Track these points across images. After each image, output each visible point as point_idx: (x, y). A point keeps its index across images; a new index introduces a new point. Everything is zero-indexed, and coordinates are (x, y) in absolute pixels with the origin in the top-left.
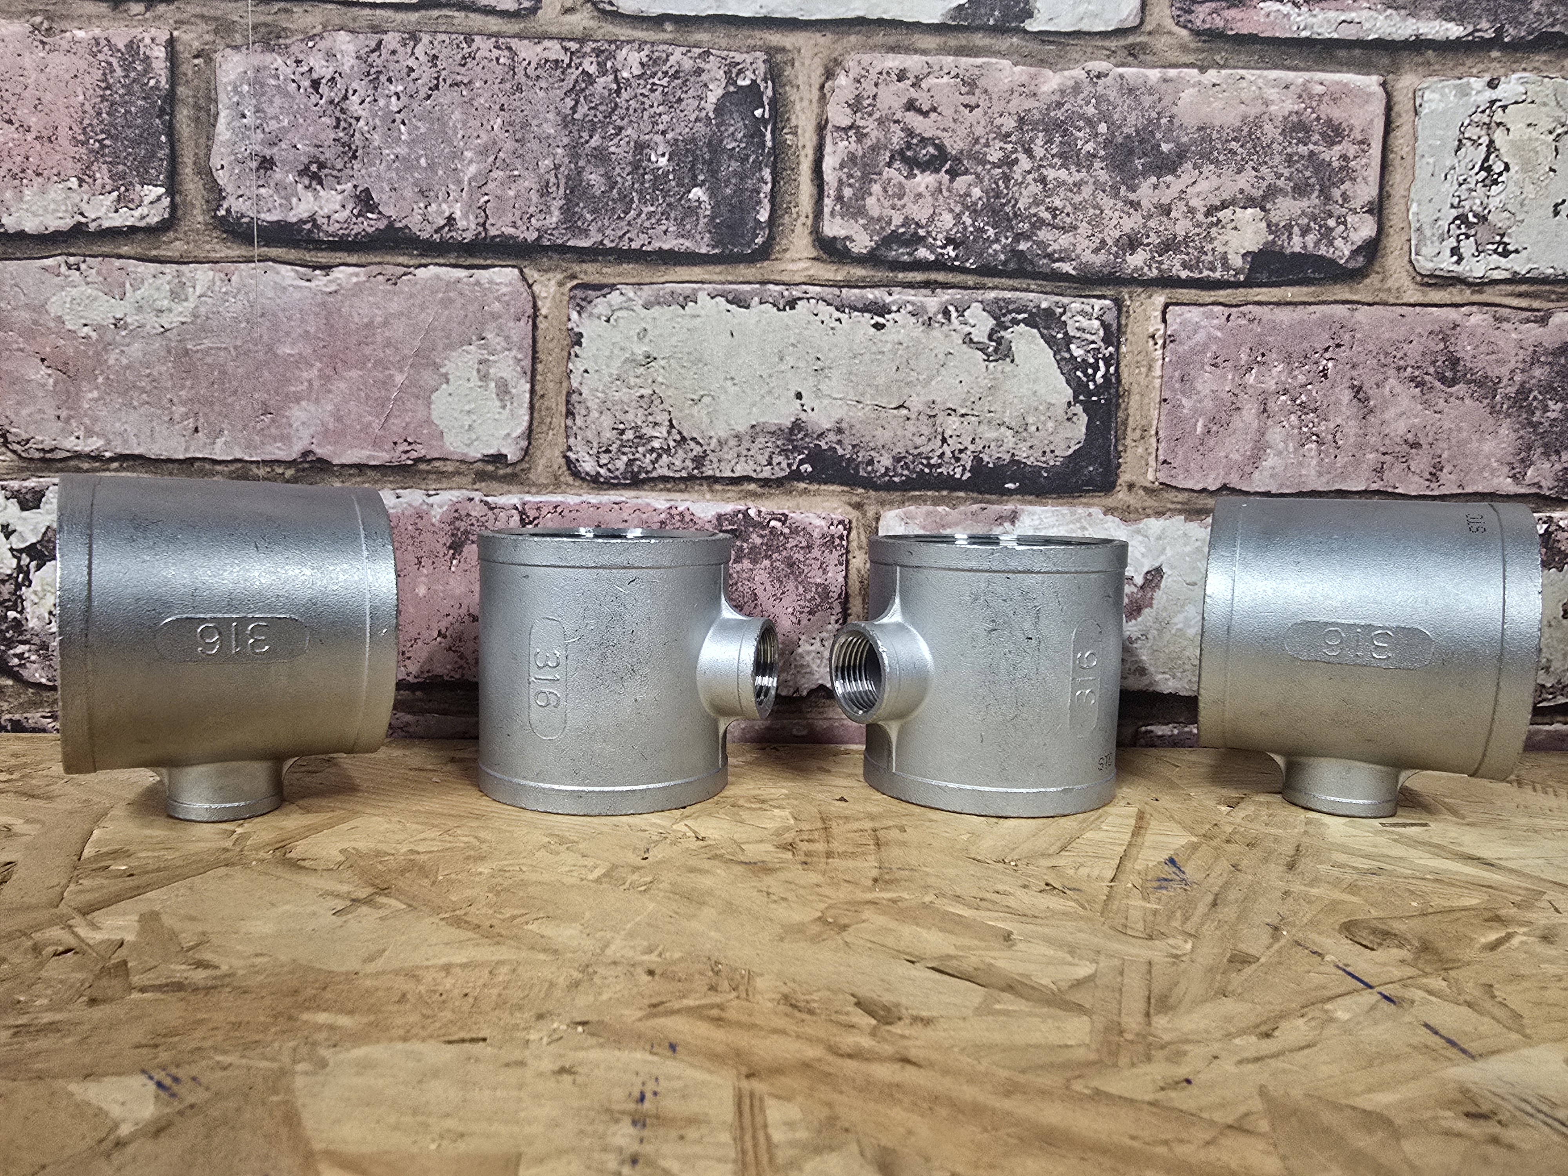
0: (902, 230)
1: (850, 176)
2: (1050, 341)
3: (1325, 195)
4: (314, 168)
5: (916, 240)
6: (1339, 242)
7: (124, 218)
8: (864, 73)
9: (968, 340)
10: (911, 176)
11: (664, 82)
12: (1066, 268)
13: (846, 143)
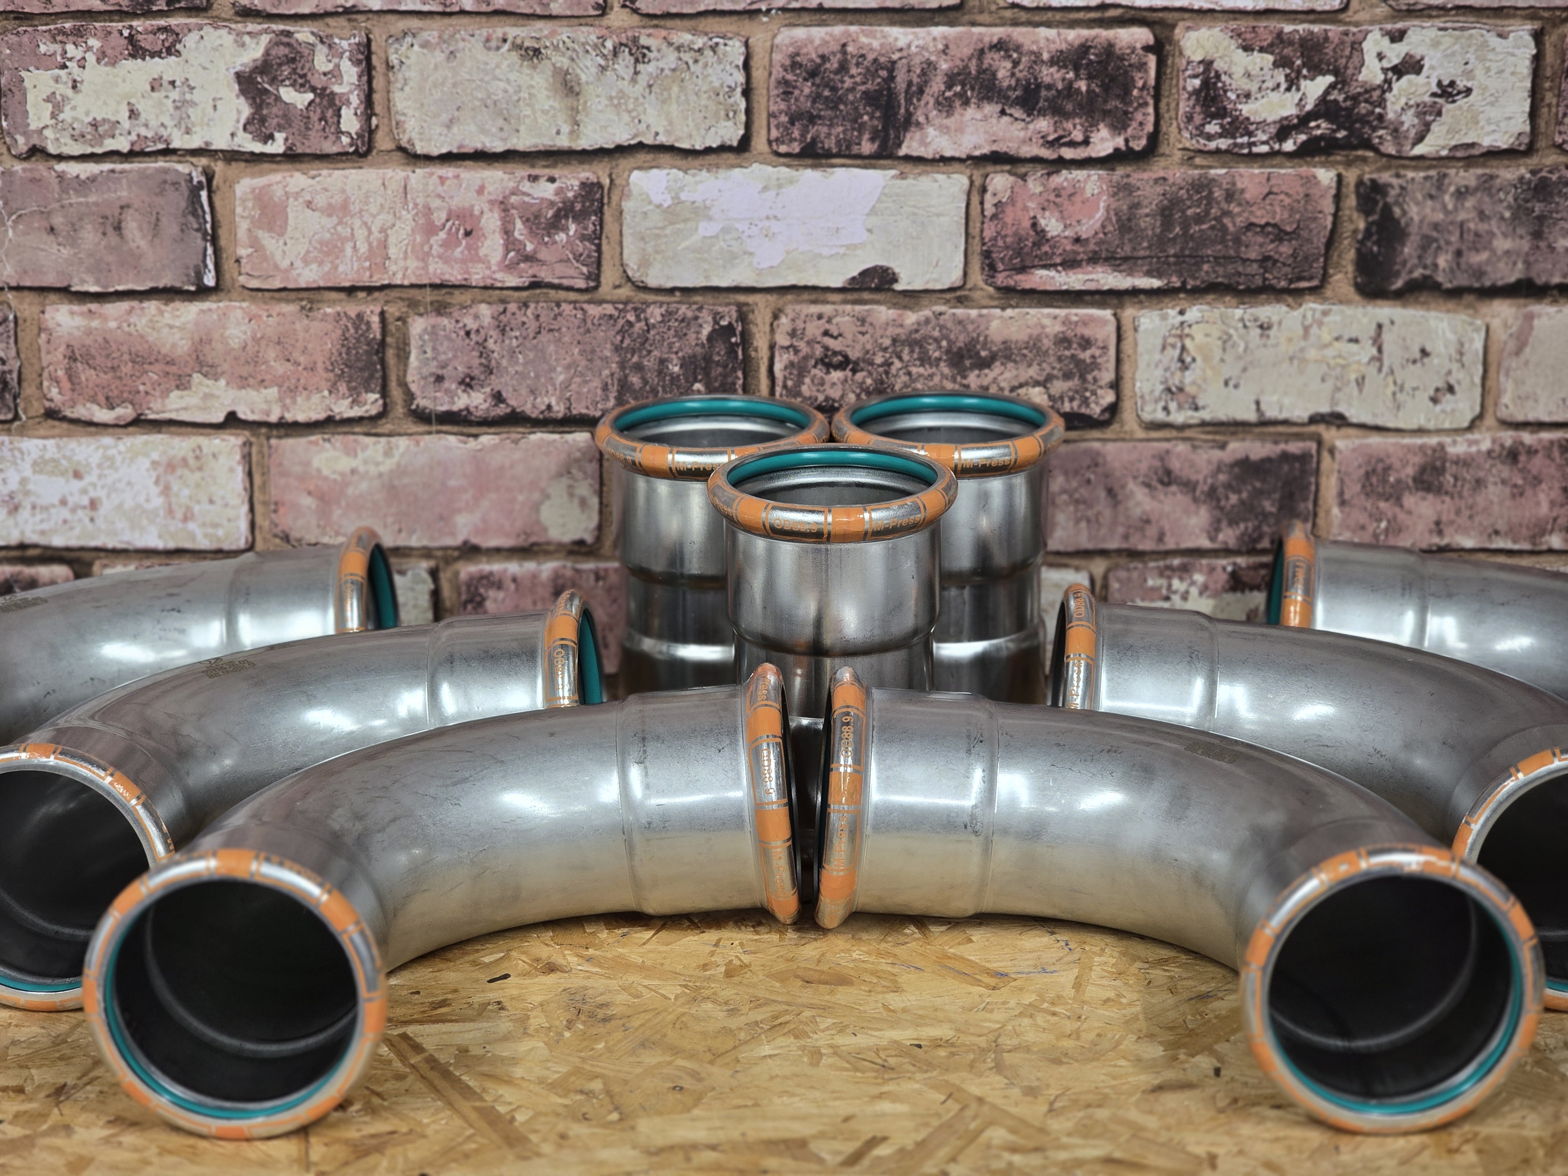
1: (791, 374)
3: (1083, 379)
4: (467, 380)
6: (1093, 405)
7: (356, 412)
8: (797, 316)
10: (828, 373)
11: (676, 324)
13: (787, 355)
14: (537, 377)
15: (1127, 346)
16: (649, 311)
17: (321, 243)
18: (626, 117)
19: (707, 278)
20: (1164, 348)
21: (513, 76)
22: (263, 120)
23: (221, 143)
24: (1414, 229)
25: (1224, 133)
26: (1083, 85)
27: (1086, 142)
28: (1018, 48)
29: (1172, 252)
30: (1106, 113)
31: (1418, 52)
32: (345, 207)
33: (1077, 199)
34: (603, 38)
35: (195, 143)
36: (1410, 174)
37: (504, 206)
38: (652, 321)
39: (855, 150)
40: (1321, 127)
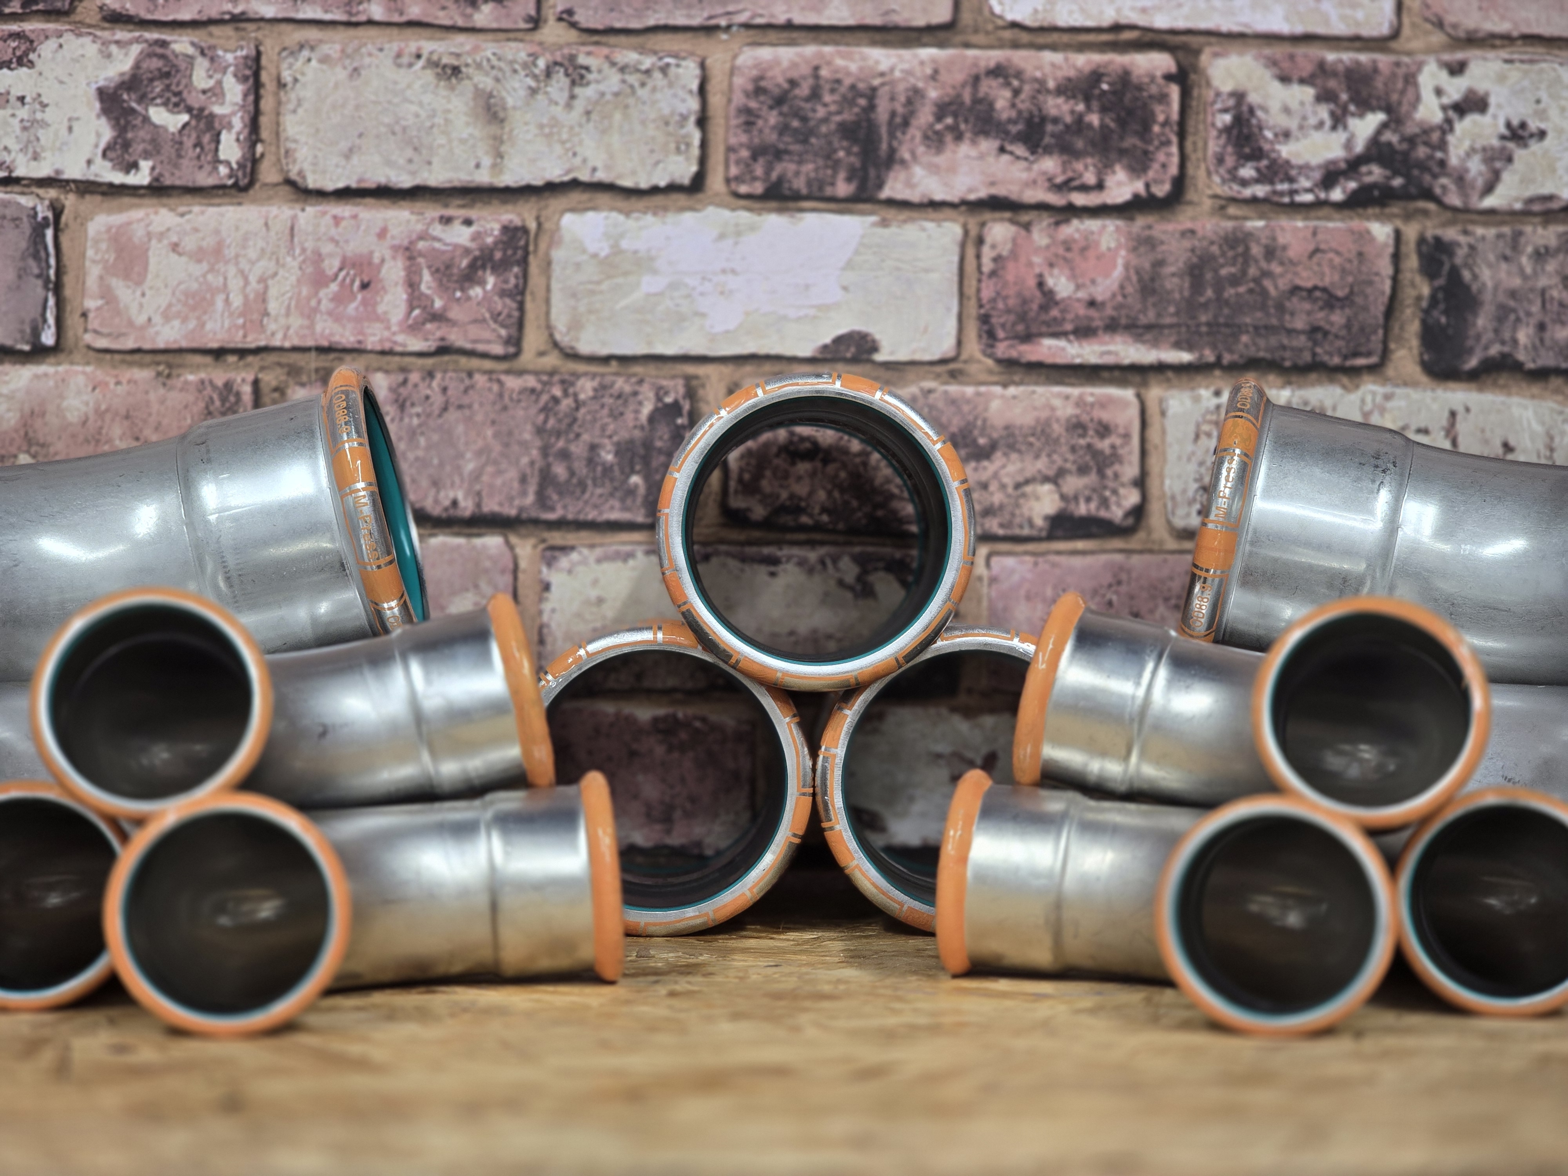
0: (788, 503)
3: (1101, 473)
5: (798, 510)
6: (1114, 508)
9: (841, 583)
10: (793, 464)
11: (611, 401)
14: (441, 465)
15: (1153, 434)
16: (581, 382)
17: (187, 294)
18: (558, 149)
19: (650, 343)
20: (1197, 437)
21: (427, 98)
22: (127, 146)
23: (74, 171)
24: (1487, 297)
25: (1262, 178)
26: (1094, 119)
27: (1100, 186)
28: (1019, 74)
29: (1203, 318)
30: (1123, 153)
31: (1481, 87)
32: (218, 251)
33: (1091, 254)
34: (534, 56)
35: (43, 170)
36: (1480, 231)
37: (409, 252)
38: (582, 396)
39: (829, 191)
40: (1375, 173)
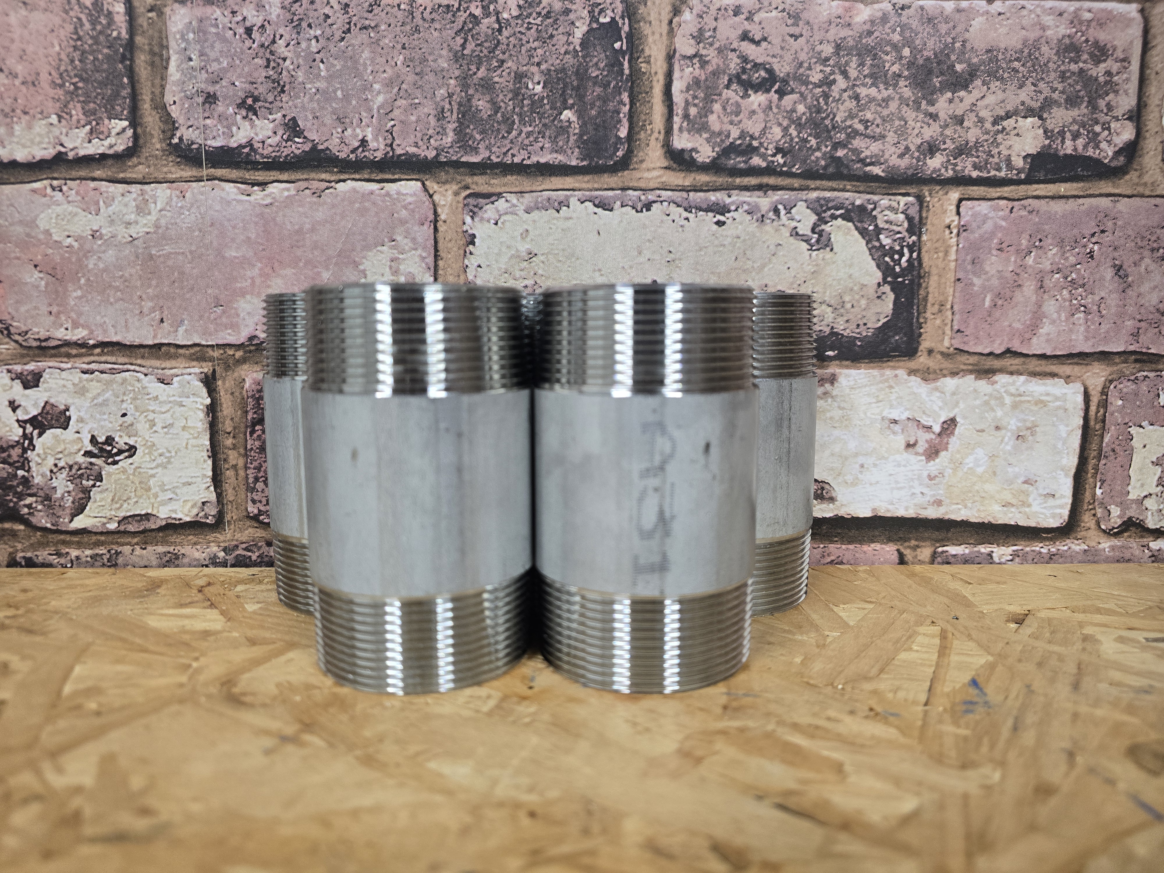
0: (738, 142)
1: (695, 97)
2: (863, 232)
3: (1093, 106)
4: (250, 101)
5: (751, 150)
6: (1104, 145)
7: (96, 148)
8: (705, 9)
9: (795, 233)
10: (746, 96)
11: (539, 21)
12: (877, 170)
13: (691, 69)
15: (1156, 58)
